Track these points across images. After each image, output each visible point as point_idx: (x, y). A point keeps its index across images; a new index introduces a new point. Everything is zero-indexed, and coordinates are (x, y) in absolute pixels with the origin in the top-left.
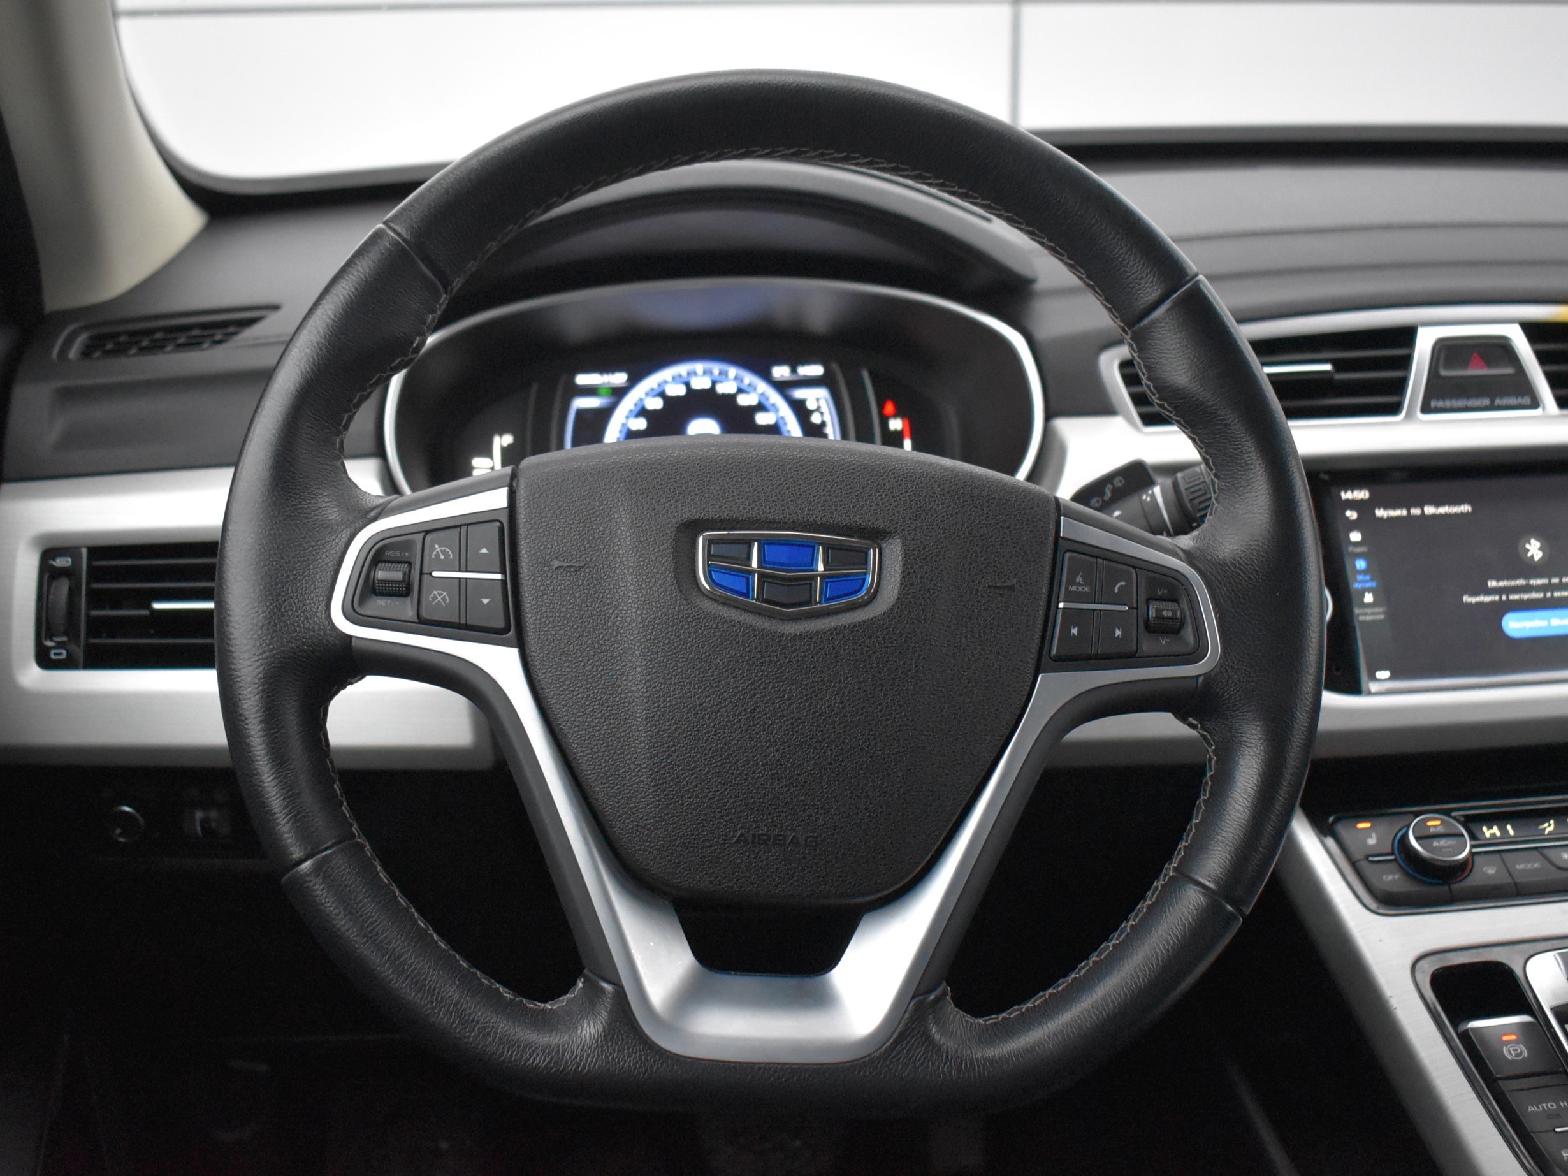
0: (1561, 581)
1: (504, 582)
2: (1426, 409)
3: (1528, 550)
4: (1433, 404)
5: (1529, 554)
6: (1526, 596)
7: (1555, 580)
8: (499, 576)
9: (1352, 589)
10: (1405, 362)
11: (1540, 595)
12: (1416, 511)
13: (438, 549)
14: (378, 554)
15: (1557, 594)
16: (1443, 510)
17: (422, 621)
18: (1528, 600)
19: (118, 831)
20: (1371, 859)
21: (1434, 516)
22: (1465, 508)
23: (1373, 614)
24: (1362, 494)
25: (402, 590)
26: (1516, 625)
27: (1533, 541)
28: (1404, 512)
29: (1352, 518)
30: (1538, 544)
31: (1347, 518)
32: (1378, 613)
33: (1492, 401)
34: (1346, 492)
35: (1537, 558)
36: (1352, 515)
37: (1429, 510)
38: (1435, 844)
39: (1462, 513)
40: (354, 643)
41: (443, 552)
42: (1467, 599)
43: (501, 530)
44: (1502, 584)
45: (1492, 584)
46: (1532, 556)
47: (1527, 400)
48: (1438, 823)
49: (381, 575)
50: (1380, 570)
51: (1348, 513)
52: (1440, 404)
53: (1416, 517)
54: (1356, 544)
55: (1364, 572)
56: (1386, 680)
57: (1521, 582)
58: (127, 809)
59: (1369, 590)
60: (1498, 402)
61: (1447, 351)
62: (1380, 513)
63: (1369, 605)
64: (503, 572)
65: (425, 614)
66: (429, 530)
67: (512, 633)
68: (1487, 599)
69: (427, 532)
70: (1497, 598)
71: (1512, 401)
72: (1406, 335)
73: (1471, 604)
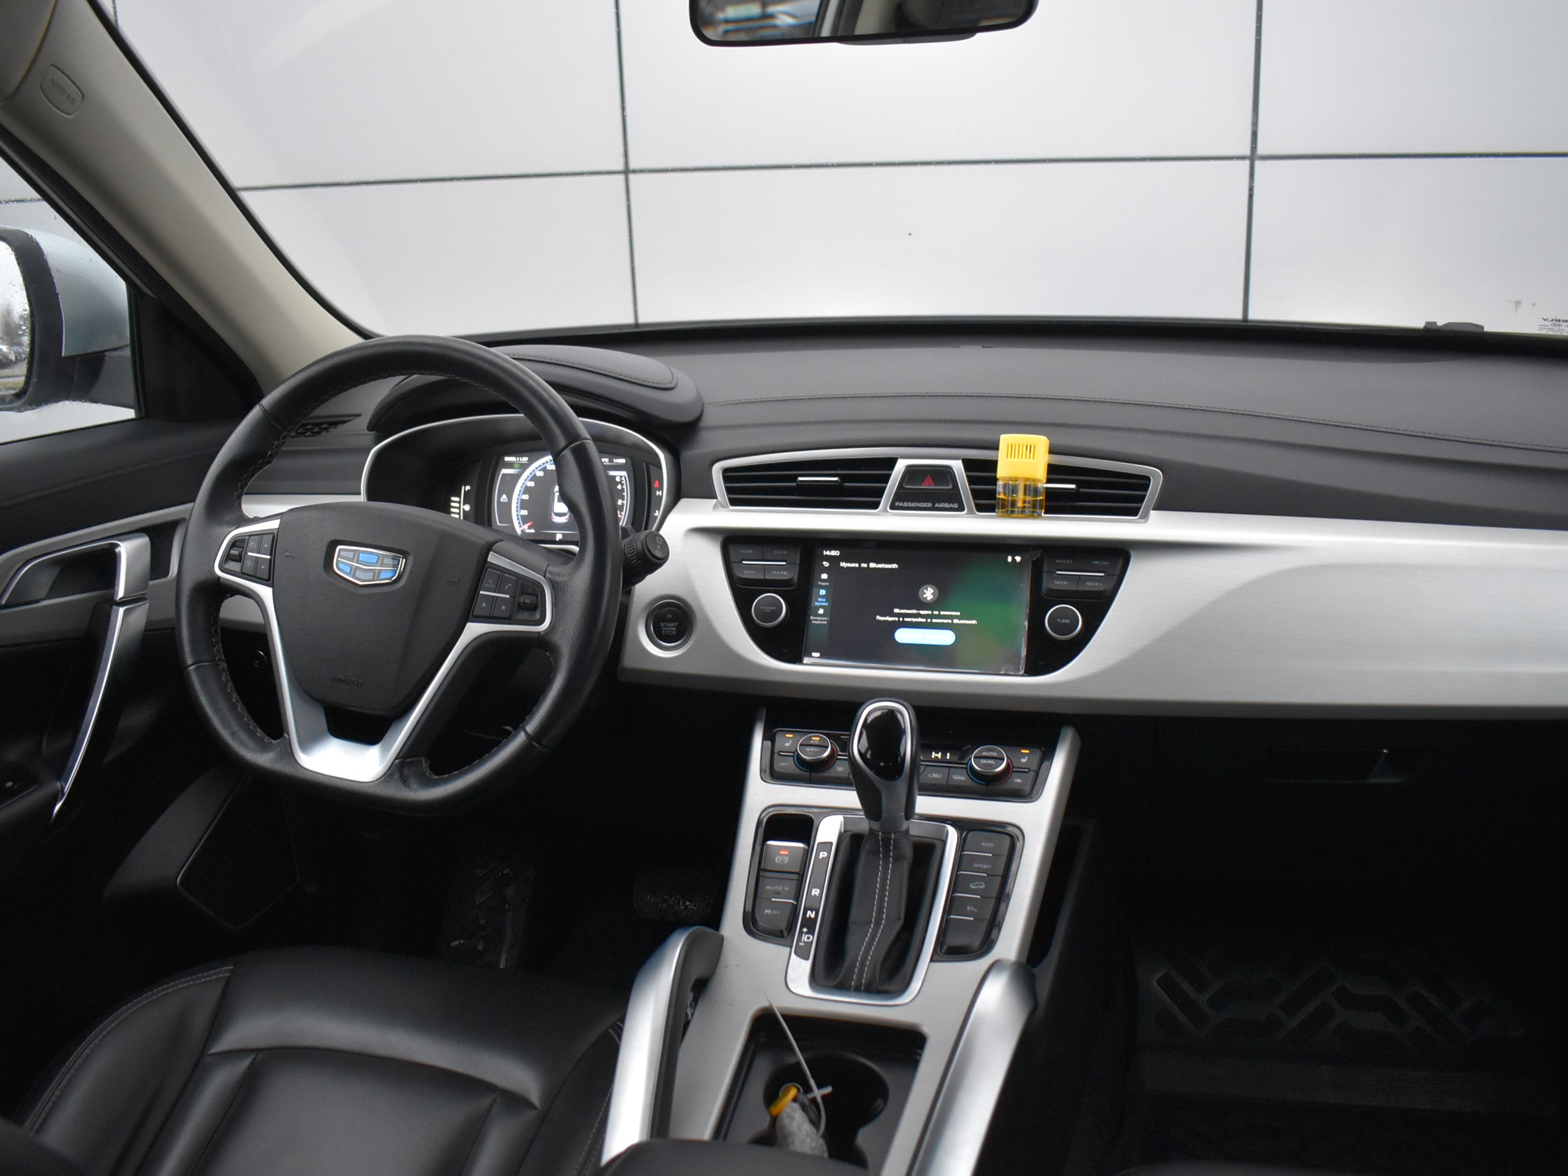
0: (939, 612)
1: (270, 560)
2: (893, 507)
3: (925, 593)
4: (897, 504)
5: (925, 596)
6: (914, 620)
7: (936, 613)
8: (268, 557)
9: (812, 605)
10: (886, 479)
11: (924, 620)
12: (864, 565)
13: (252, 544)
14: (234, 544)
15: (934, 621)
16: (880, 566)
17: (243, 573)
18: (916, 622)
19: (256, 662)
20: (781, 753)
21: (875, 569)
22: (895, 566)
23: (821, 620)
24: (835, 553)
25: (239, 559)
26: (903, 636)
27: (929, 589)
28: (857, 565)
29: (826, 566)
30: (932, 591)
31: (823, 565)
32: (825, 620)
33: (934, 505)
34: (826, 551)
35: (929, 599)
36: (826, 564)
37: (872, 565)
38: (808, 749)
39: (892, 568)
40: (221, 579)
41: (253, 545)
42: (879, 618)
43: (274, 538)
44: (902, 611)
45: (896, 611)
46: (926, 597)
47: (956, 506)
48: (818, 739)
49: (232, 552)
50: (832, 597)
51: (824, 563)
52: (901, 504)
53: (864, 568)
54: (824, 581)
55: (823, 597)
56: (817, 657)
57: (914, 611)
58: (261, 653)
59: (822, 607)
60: (937, 505)
61: (912, 473)
62: (843, 564)
63: (820, 615)
64: (271, 555)
65: (244, 571)
66: (251, 535)
67: (271, 581)
68: (891, 619)
69: (250, 536)
70: (897, 619)
71: (946, 505)
72: (891, 462)
73: (880, 621)
